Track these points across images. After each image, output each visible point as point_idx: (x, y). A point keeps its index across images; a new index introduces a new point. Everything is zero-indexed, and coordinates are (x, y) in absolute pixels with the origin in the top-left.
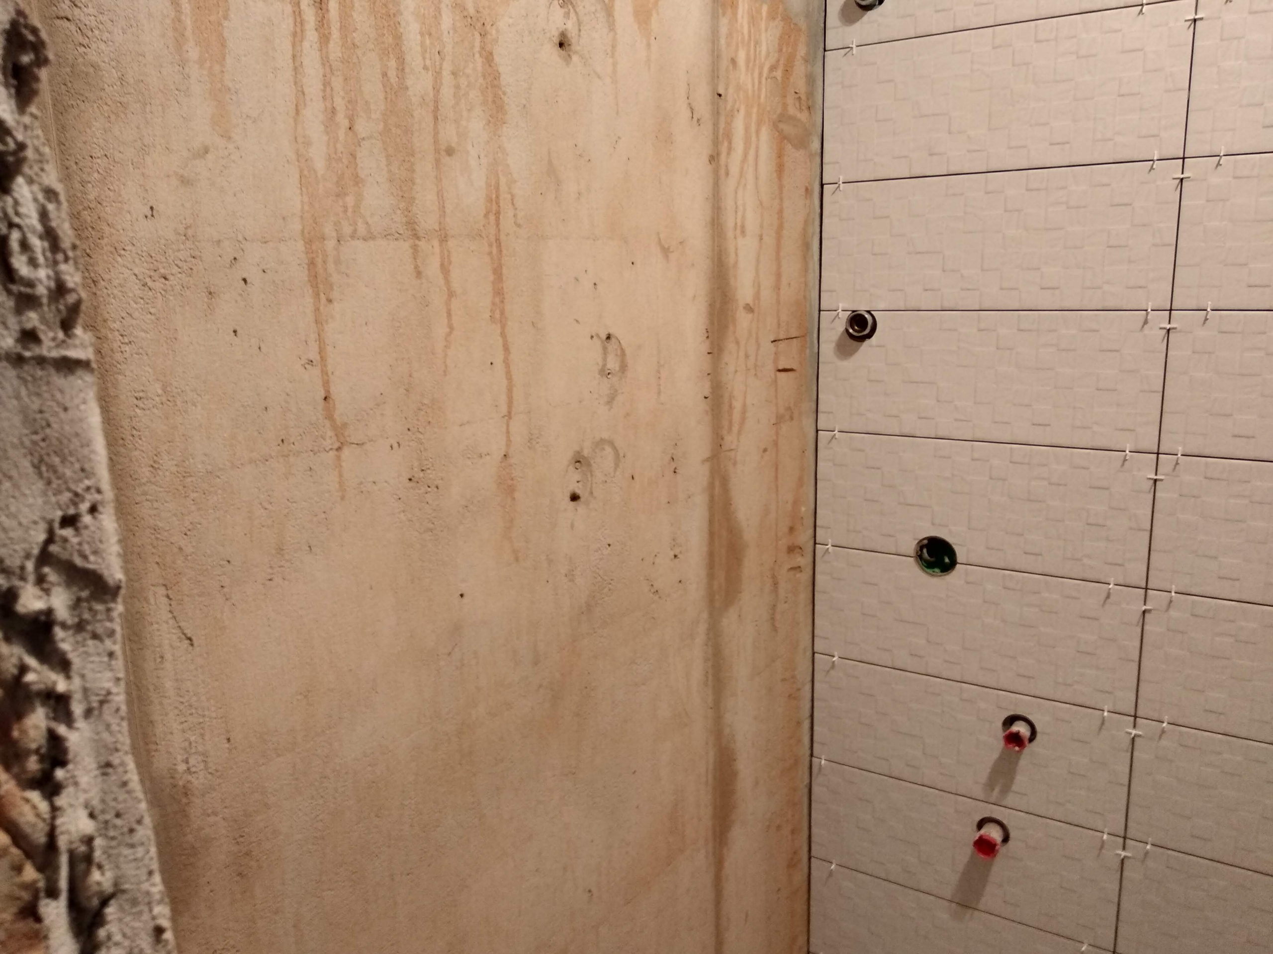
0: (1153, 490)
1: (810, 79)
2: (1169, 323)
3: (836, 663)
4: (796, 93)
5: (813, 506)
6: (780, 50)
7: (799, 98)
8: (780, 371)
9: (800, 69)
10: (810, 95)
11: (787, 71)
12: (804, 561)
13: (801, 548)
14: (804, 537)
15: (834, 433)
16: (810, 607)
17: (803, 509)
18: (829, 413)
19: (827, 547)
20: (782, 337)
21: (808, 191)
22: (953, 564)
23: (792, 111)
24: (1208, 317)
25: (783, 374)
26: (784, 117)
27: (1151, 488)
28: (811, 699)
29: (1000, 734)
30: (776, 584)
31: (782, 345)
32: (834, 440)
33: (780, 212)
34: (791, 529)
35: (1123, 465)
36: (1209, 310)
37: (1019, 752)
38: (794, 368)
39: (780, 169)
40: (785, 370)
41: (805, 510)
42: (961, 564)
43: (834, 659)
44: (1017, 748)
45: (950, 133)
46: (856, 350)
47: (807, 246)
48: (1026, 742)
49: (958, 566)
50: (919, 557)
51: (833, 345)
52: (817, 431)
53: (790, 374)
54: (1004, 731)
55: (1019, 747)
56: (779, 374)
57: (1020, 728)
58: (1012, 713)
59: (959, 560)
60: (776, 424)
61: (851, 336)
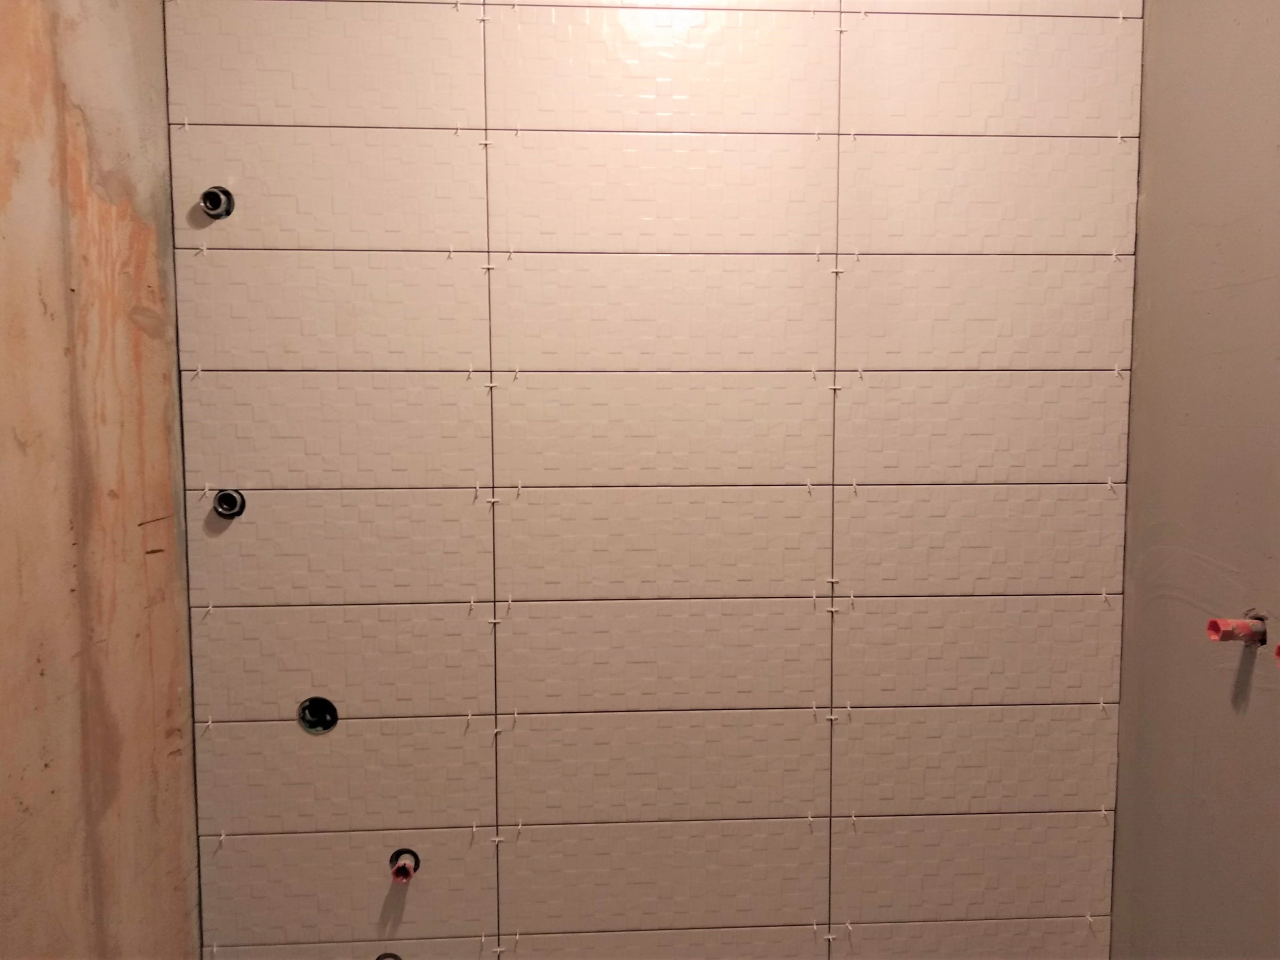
0: (493, 632)
1: (162, 274)
2: (493, 497)
3: (223, 841)
4: (149, 287)
5: (189, 685)
6: (131, 248)
7: (153, 292)
8: (148, 553)
9: (151, 265)
10: (163, 288)
11: (139, 267)
12: (184, 743)
13: (179, 730)
14: (182, 718)
15: (208, 608)
16: (192, 789)
17: (180, 689)
18: (202, 589)
19: (208, 724)
20: (149, 519)
21: (166, 377)
22: (335, 719)
23: (145, 303)
24: (520, 493)
25: (153, 556)
26: (138, 310)
27: (492, 630)
28: (197, 886)
29: (389, 871)
30: (155, 773)
31: (149, 527)
32: (208, 616)
33: (140, 400)
34: (169, 713)
35: (469, 614)
36: (520, 487)
37: (407, 884)
38: (163, 549)
39: (138, 358)
40: (153, 552)
41: (182, 689)
42: (341, 719)
43: (222, 838)
44: (404, 881)
45: (302, 335)
46: (226, 528)
47: (168, 429)
48: (412, 871)
49: (339, 722)
50: (302, 718)
51: (201, 523)
52: (190, 608)
53: (158, 554)
54: (392, 867)
55: (406, 879)
56: (148, 556)
57: (406, 861)
58: (396, 849)
59: (340, 715)
60: (148, 607)
61: (220, 514)
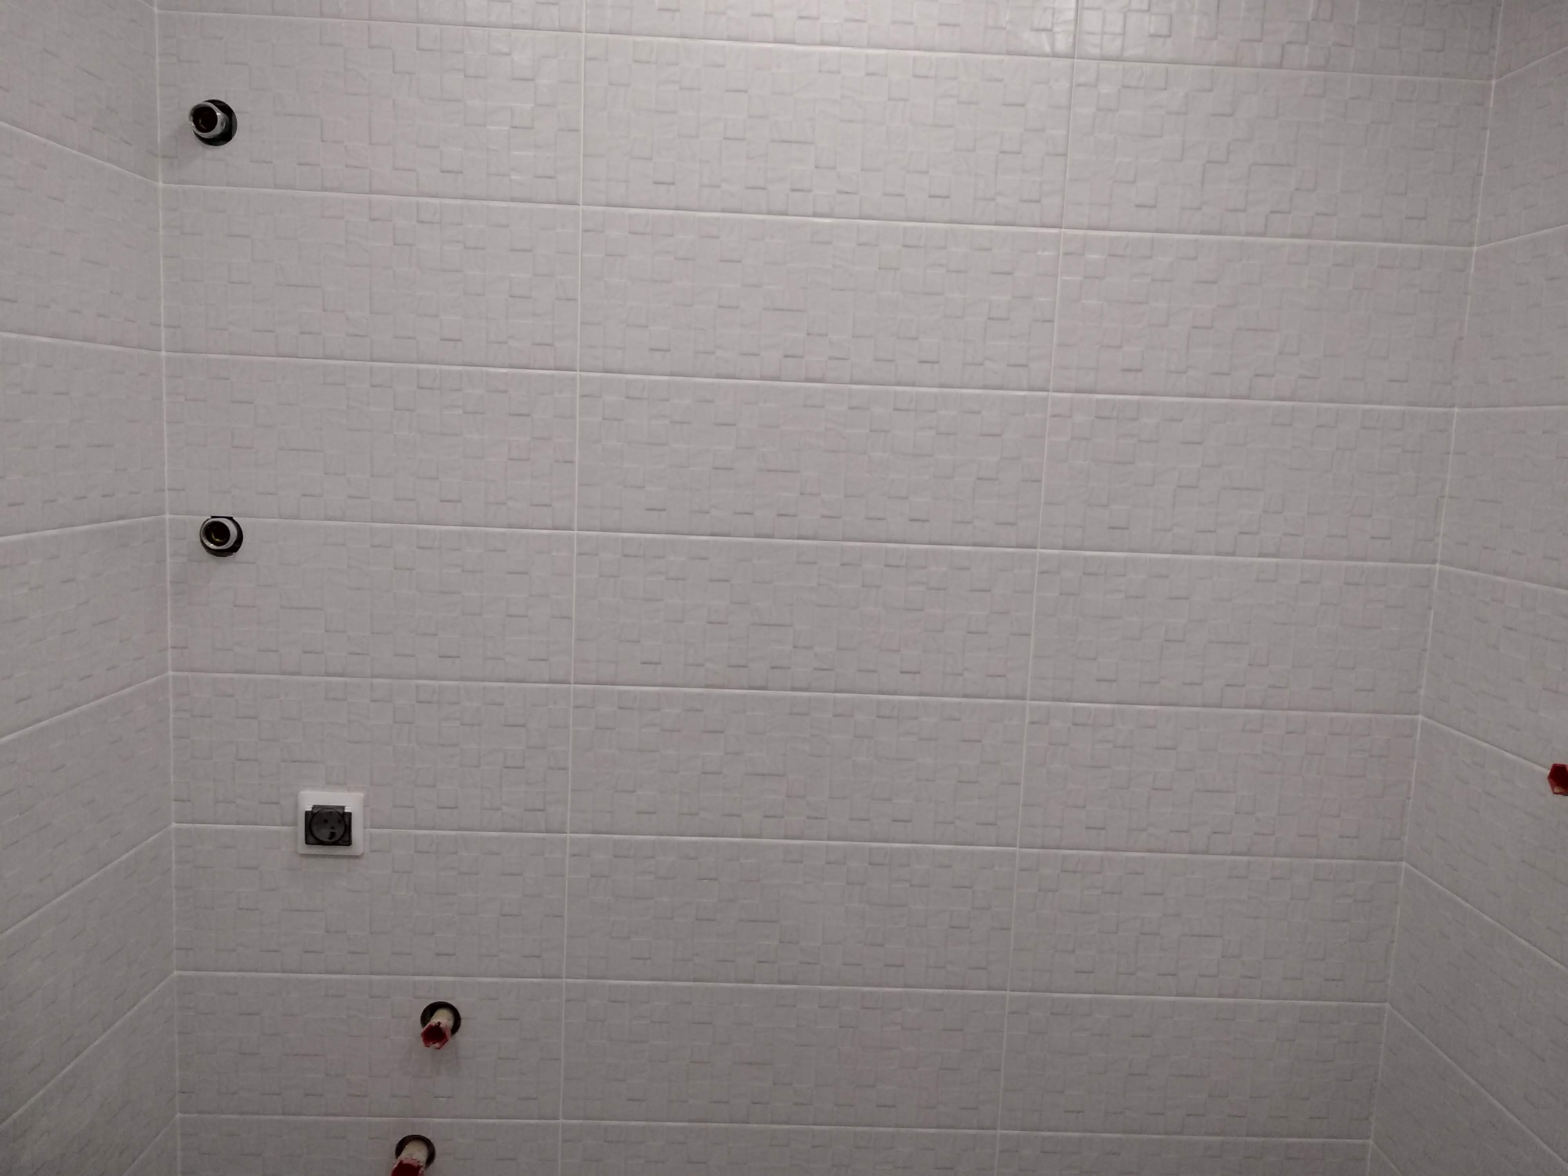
18: (183, 648)
29: (419, 1031)
37: (441, 1049)
44: (438, 1046)
45: (325, 311)
48: (448, 1033)
51: (184, 560)
54: (423, 1027)
55: (441, 1042)
57: (443, 1018)
58: (432, 1002)
61: (209, 549)
